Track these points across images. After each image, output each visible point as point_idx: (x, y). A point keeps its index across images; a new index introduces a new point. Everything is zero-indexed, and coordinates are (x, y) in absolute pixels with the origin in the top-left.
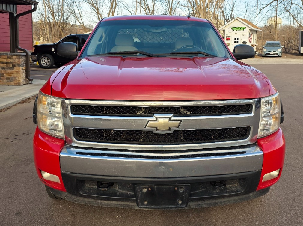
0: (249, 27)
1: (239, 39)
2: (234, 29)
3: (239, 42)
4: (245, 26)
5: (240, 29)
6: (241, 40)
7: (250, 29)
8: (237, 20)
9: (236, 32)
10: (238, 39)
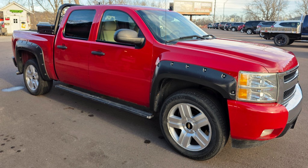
0: (26, 11)
1: (18, 20)
2: (12, 11)
3: (18, 22)
4: (22, 10)
5: (18, 12)
6: (20, 20)
7: (27, 12)
8: (14, 4)
9: (15, 14)
10: (16, 20)
